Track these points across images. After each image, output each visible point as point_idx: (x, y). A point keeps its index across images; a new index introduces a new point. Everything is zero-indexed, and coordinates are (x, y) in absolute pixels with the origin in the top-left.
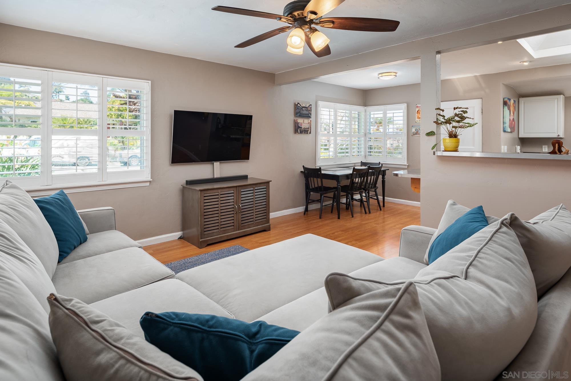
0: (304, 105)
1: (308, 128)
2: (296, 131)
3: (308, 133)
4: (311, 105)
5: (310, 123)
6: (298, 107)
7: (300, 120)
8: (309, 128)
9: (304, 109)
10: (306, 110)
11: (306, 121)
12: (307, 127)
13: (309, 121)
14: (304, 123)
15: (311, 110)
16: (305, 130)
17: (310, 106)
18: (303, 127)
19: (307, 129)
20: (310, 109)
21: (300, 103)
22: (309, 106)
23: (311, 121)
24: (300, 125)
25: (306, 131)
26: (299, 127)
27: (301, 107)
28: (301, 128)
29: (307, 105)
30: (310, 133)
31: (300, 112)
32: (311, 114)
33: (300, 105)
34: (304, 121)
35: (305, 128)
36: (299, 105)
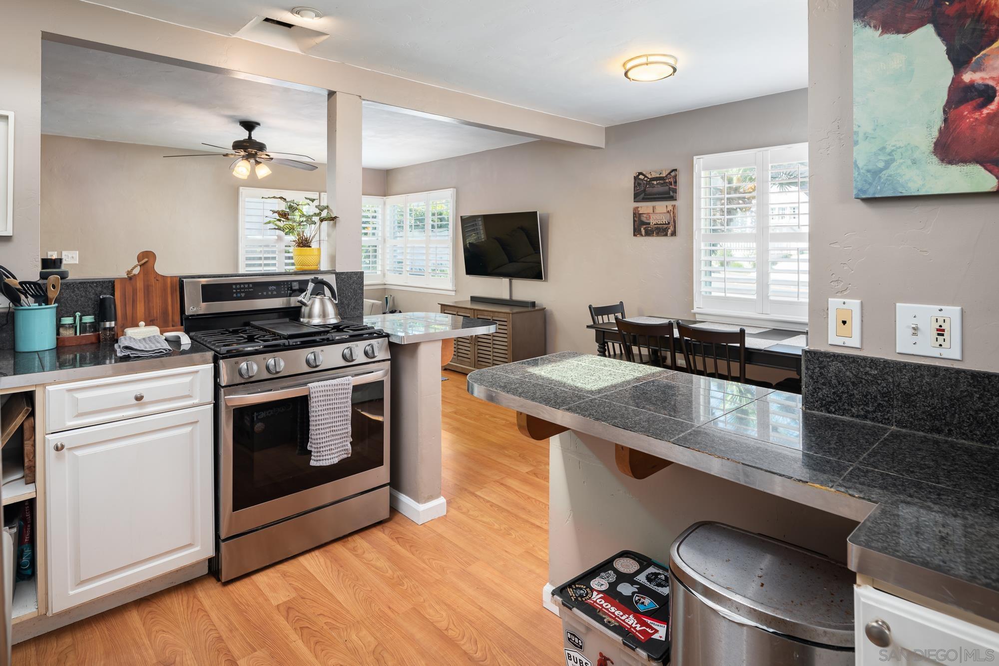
0: (654, 175)
1: (666, 224)
2: (637, 232)
3: (669, 235)
4: (676, 170)
5: (673, 213)
6: (641, 182)
7: (645, 207)
8: (669, 223)
9: (655, 183)
10: (662, 184)
11: (662, 206)
12: (665, 221)
13: (670, 208)
14: (657, 211)
15: (676, 182)
16: (657, 228)
17: (673, 174)
18: (653, 221)
19: (665, 226)
20: (672, 180)
21: (644, 173)
22: (669, 174)
23: (674, 206)
24: (644, 219)
25: (661, 230)
26: (643, 223)
27: (646, 181)
28: (649, 224)
29: (664, 172)
30: (674, 234)
31: (645, 190)
32: (675, 191)
33: (645, 176)
34: (654, 208)
35: (657, 224)
36: (641, 177)
